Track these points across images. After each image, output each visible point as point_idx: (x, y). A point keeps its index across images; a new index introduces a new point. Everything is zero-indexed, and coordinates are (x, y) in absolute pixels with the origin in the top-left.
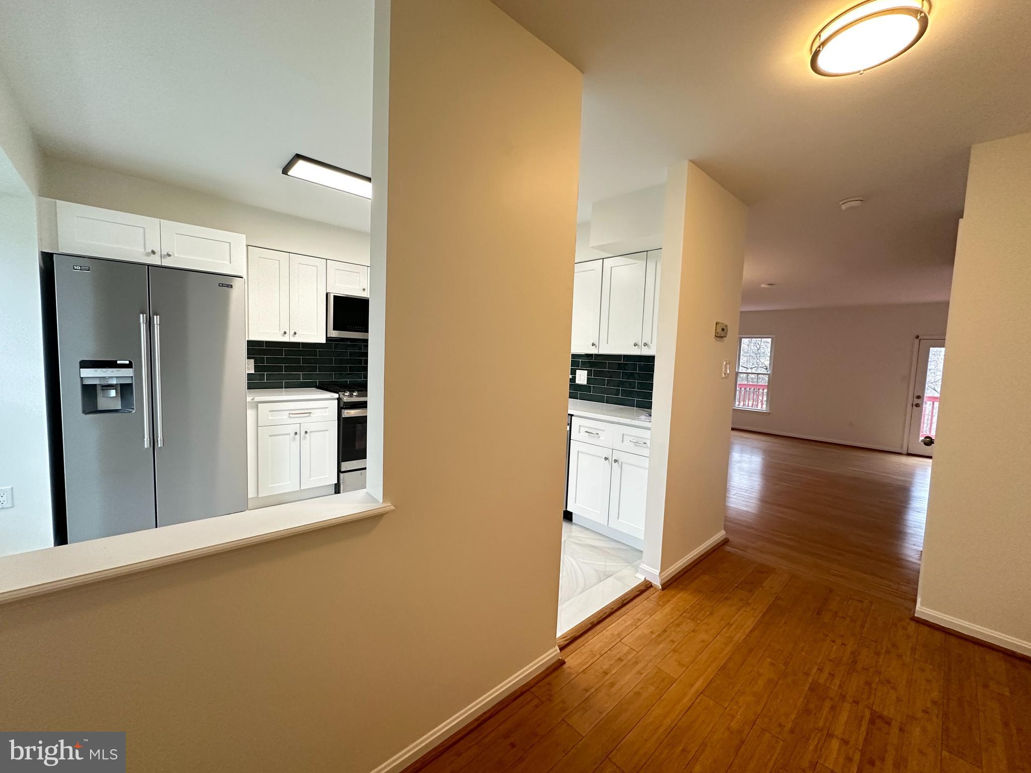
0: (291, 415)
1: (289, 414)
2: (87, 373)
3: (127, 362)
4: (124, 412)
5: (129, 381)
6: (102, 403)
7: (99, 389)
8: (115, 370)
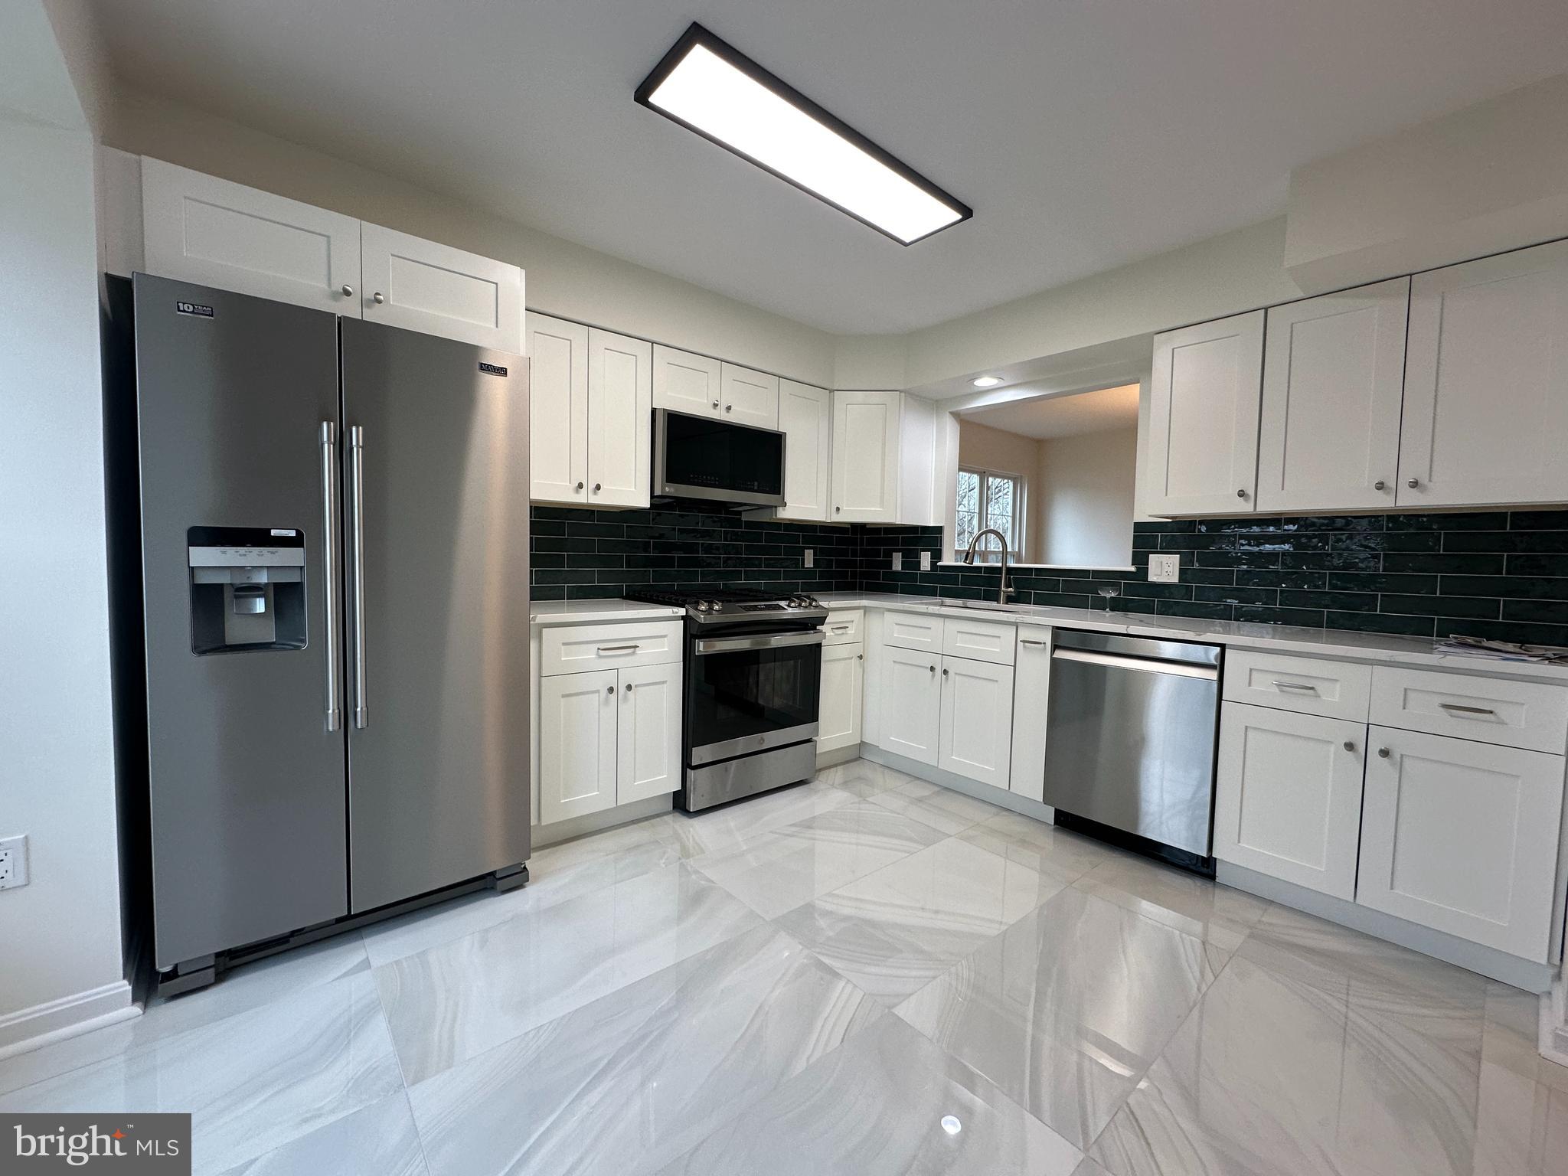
0: (602, 653)
1: (598, 649)
2: (204, 556)
3: (293, 533)
4: (284, 649)
5: (296, 579)
6: (236, 630)
7: (228, 595)
8: (265, 550)
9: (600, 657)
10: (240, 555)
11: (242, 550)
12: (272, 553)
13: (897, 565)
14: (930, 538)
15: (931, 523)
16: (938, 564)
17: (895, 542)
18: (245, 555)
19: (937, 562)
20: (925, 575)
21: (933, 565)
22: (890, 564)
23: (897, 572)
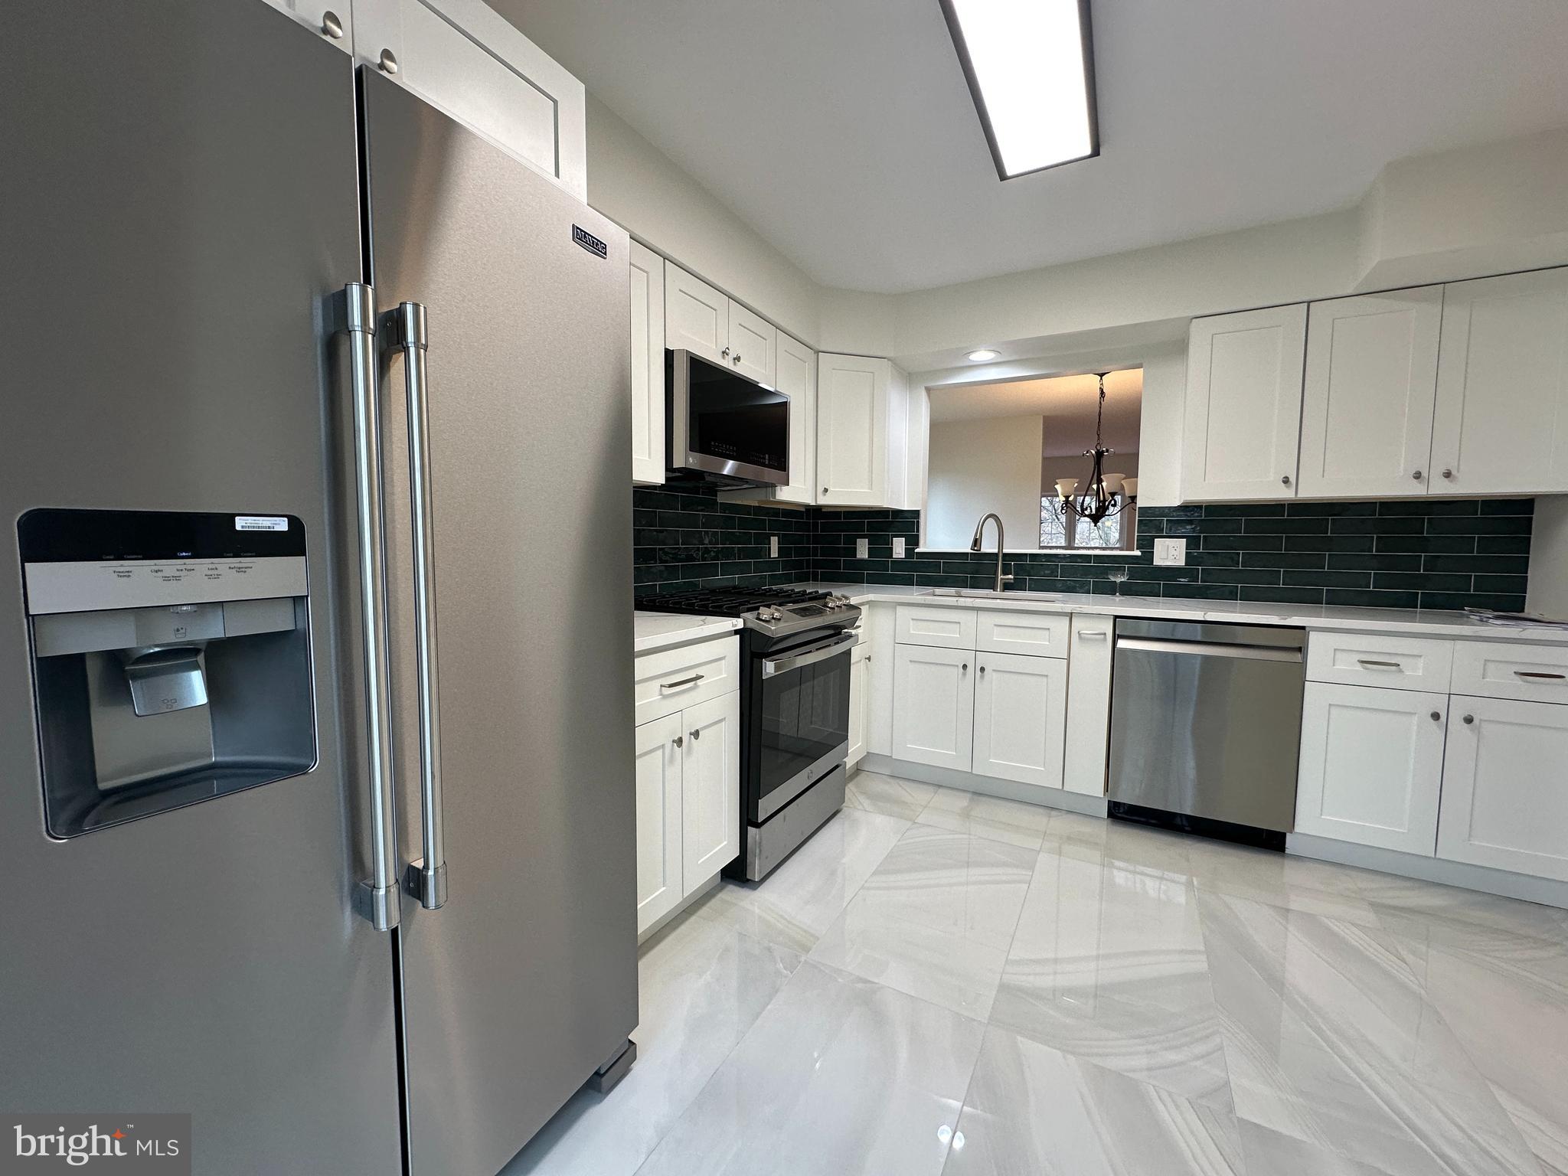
0: (668, 691)
1: (661, 686)
3: (282, 525)
5: (281, 621)
8: (224, 564)
9: (665, 697)
10: (167, 579)
11: (169, 566)
12: (239, 570)
13: (863, 551)
14: (906, 522)
15: (906, 506)
16: (916, 551)
17: (859, 527)
18: (177, 578)
19: (914, 549)
20: (898, 563)
21: (909, 552)
22: (853, 552)
23: (862, 560)
